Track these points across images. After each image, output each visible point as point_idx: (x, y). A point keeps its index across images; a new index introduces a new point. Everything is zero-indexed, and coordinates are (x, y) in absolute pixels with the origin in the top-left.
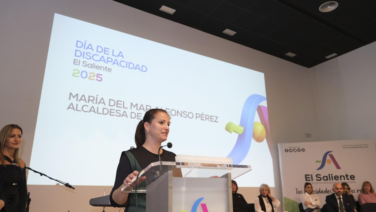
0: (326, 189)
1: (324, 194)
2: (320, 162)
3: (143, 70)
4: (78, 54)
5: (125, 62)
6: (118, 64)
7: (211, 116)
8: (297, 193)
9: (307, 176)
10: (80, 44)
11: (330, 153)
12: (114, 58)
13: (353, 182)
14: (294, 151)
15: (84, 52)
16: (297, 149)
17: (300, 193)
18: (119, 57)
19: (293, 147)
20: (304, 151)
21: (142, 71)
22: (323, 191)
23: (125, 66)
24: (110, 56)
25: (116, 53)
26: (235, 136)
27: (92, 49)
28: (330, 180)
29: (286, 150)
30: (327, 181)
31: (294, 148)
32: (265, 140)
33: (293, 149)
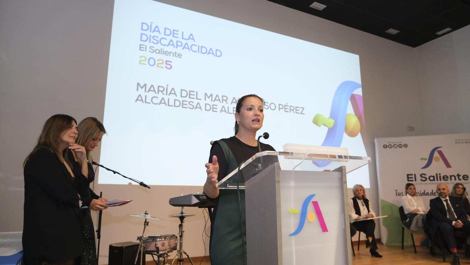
0: (432, 191)
1: (430, 196)
2: (426, 159)
3: (218, 55)
4: (144, 38)
5: (196, 46)
6: (188, 48)
7: (296, 107)
8: (397, 195)
9: (409, 176)
10: (145, 27)
11: (439, 149)
12: (184, 42)
13: (467, 183)
14: (394, 147)
15: (150, 36)
16: (398, 144)
17: (400, 195)
18: (190, 40)
19: (393, 143)
20: (406, 146)
21: (216, 56)
22: (428, 193)
23: (197, 50)
24: (180, 39)
25: (186, 36)
26: (324, 131)
27: (159, 31)
28: (437, 180)
29: (385, 146)
30: (433, 182)
31: (395, 144)
32: (359, 135)
33: (393, 144)
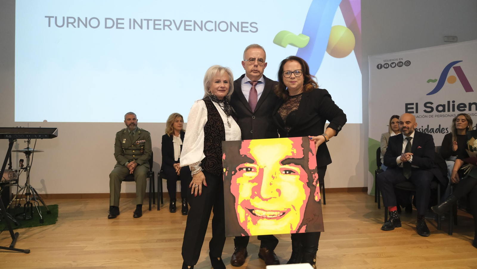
0: (440, 126)
2: (434, 81)
9: (409, 106)
11: (456, 65)
14: (391, 66)
16: (397, 62)
19: (390, 60)
20: (408, 64)
22: (433, 129)
28: (449, 111)
29: (380, 66)
30: (442, 113)
31: (394, 62)
32: (353, 54)
33: (390, 63)
